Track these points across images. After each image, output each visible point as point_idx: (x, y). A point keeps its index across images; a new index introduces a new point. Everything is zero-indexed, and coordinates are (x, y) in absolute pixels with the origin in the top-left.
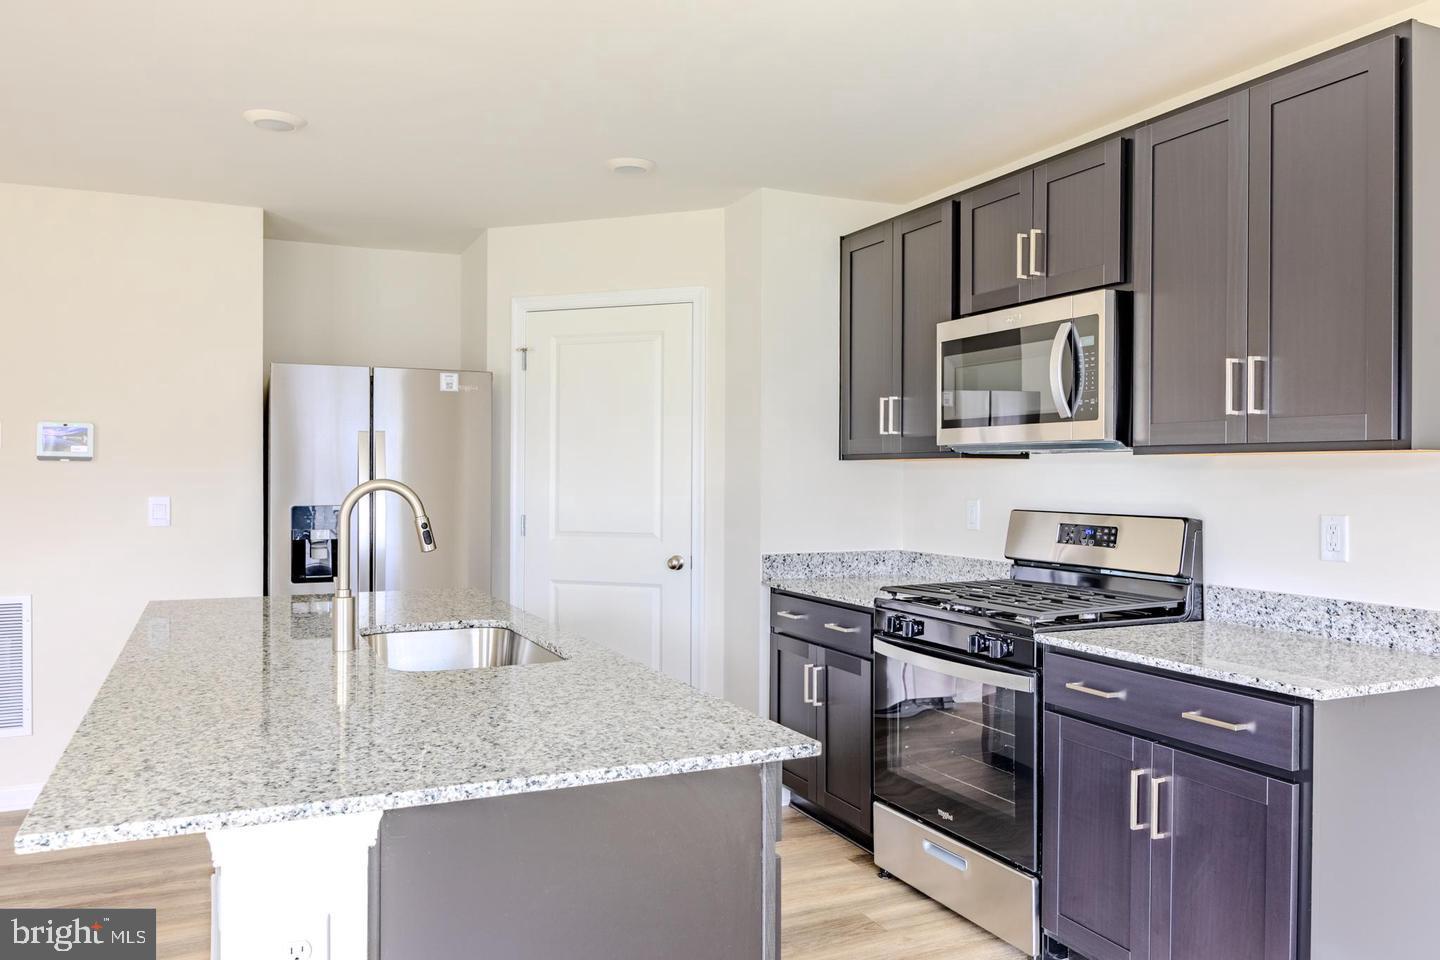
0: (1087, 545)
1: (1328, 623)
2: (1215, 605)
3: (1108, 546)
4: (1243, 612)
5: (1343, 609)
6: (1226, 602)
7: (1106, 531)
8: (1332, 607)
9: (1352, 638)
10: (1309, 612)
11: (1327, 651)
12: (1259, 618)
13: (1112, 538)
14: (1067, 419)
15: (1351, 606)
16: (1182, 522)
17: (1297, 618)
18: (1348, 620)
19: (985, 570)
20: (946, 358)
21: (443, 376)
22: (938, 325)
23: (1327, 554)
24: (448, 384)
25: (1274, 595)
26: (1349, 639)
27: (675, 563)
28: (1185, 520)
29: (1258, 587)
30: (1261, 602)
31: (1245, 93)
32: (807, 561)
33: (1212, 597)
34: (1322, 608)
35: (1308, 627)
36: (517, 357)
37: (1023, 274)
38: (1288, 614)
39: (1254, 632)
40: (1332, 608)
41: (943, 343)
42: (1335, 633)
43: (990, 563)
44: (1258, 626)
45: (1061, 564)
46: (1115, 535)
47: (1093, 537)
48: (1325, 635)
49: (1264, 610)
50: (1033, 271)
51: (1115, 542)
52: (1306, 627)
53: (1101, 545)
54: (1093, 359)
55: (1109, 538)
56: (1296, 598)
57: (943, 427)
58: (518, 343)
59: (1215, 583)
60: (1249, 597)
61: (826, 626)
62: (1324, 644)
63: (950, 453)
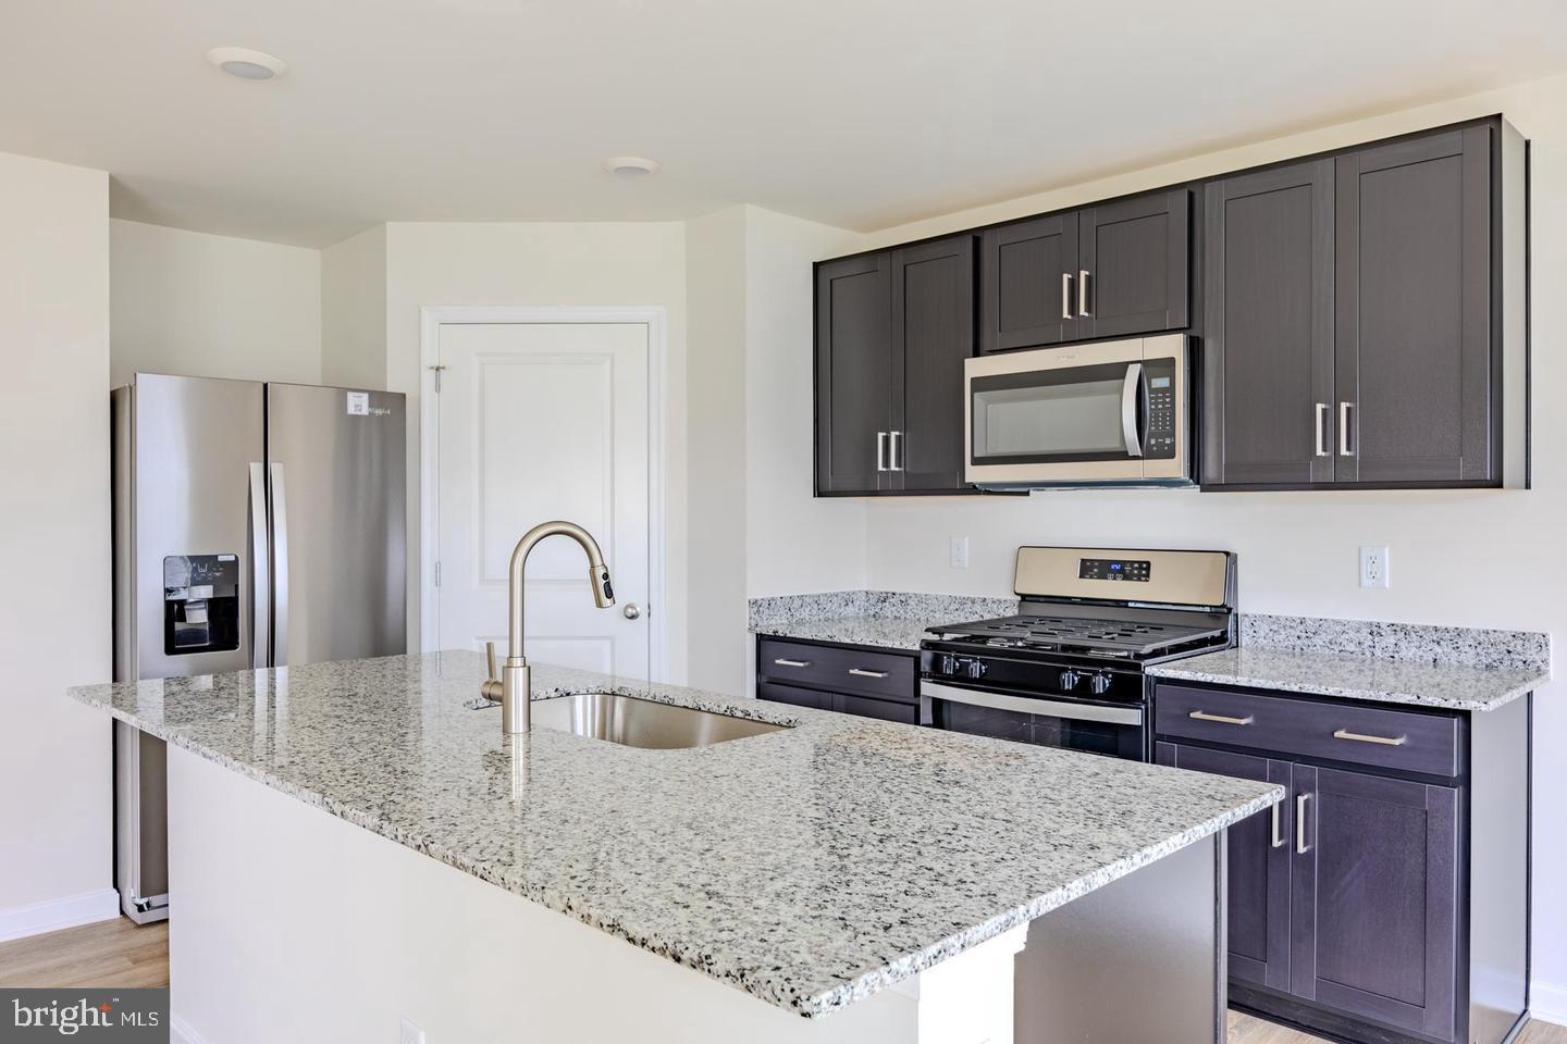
0: (1115, 579)
1: (1371, 643)
2: (1251, 632)
3: (1139, 580)
4: (1281, 638)
5: (1386, 631)
6: (1263, 629)
7: (1136, 565)
8: (1375, 629)
9: (1396, 655)
10: (1352, 634)
11: (1370, 669)
12: (1298, 642)
13: (1144, 572)
14: (1136, 458)
15: (1394, 628)
16: (1225, 556)
17: (1339, 640)
18: (1392, 640)
19: (977, 608)
20: (976, 395)
21: (350, 395)
22: (966, 361)
23: (1367, 582)
24: (356, 406)
25: (1314, 621)
26: (1393, 657)
27: (630, 611)
28: (1227, 554)
29: (1297, 615)
30: (1301, 627)
31: (1330, 162)
32: (789, 604)
33: (1248, 624)
34: (1365, 631)
35: (1351, 647)
36: (428, 378)
37: (1069, 314)
38: (1330, 637)
39: (1294, 654)
40: (1375, 631)
41: (972, 379)
42: (1378, 652)
43: (984, 600)
44: (1298, 650)
45: (1083, 599)
46: (1148, 569)
47: (1122, 571)
48: (1368, 654)
49: (1304, 635)
50: (1082, 312)
51: (1148, 575)
52: (1348, 648)
53: (1131, 579)
54: (1168, 400)
55: (1140, 572)
56: (1337, 622)
57: (972, 464)
58: (430, 359)
59: (1250, 612)
60: (1288, 623)
61: (851, 671)
62: (1368, 662)
63: (973, 490)
